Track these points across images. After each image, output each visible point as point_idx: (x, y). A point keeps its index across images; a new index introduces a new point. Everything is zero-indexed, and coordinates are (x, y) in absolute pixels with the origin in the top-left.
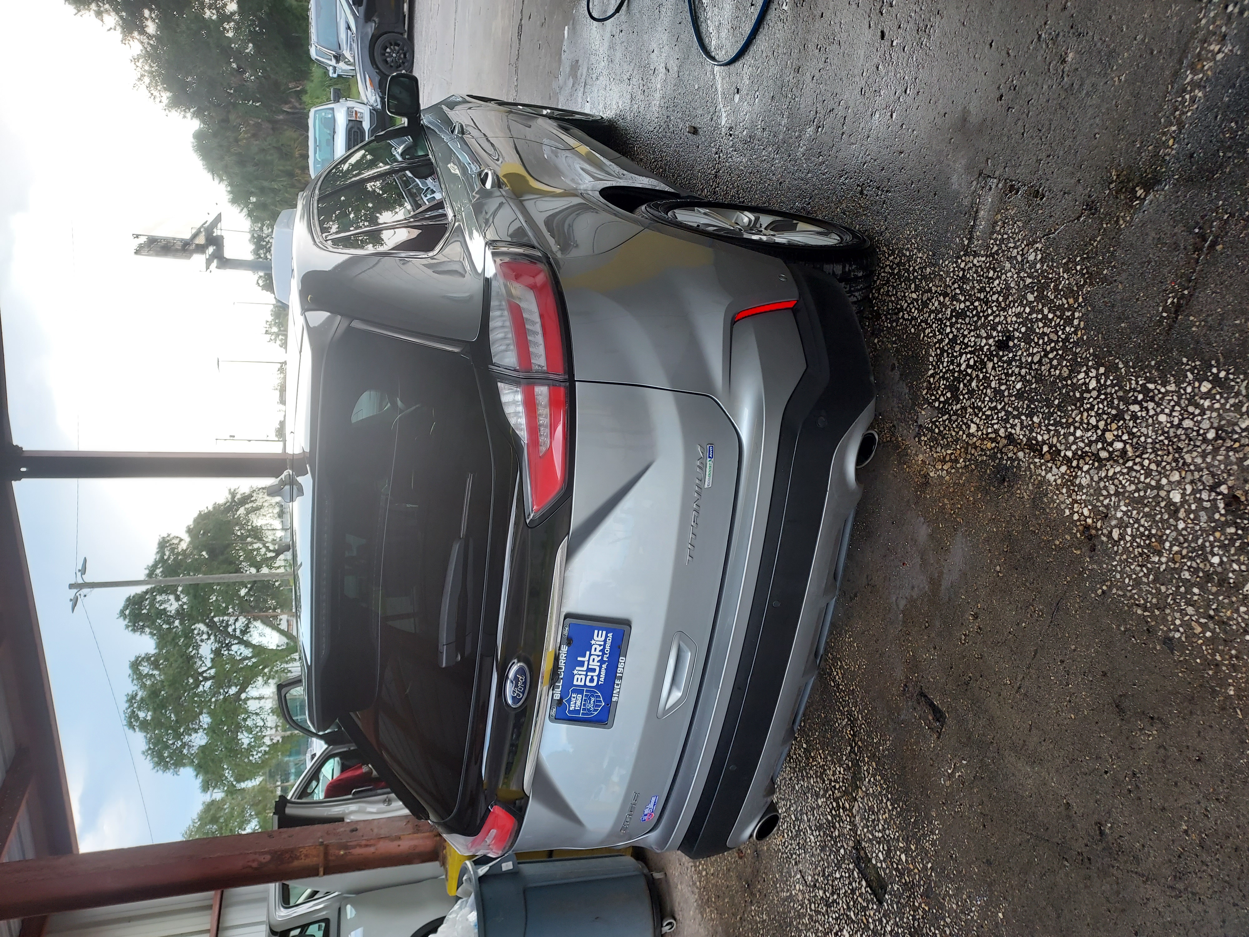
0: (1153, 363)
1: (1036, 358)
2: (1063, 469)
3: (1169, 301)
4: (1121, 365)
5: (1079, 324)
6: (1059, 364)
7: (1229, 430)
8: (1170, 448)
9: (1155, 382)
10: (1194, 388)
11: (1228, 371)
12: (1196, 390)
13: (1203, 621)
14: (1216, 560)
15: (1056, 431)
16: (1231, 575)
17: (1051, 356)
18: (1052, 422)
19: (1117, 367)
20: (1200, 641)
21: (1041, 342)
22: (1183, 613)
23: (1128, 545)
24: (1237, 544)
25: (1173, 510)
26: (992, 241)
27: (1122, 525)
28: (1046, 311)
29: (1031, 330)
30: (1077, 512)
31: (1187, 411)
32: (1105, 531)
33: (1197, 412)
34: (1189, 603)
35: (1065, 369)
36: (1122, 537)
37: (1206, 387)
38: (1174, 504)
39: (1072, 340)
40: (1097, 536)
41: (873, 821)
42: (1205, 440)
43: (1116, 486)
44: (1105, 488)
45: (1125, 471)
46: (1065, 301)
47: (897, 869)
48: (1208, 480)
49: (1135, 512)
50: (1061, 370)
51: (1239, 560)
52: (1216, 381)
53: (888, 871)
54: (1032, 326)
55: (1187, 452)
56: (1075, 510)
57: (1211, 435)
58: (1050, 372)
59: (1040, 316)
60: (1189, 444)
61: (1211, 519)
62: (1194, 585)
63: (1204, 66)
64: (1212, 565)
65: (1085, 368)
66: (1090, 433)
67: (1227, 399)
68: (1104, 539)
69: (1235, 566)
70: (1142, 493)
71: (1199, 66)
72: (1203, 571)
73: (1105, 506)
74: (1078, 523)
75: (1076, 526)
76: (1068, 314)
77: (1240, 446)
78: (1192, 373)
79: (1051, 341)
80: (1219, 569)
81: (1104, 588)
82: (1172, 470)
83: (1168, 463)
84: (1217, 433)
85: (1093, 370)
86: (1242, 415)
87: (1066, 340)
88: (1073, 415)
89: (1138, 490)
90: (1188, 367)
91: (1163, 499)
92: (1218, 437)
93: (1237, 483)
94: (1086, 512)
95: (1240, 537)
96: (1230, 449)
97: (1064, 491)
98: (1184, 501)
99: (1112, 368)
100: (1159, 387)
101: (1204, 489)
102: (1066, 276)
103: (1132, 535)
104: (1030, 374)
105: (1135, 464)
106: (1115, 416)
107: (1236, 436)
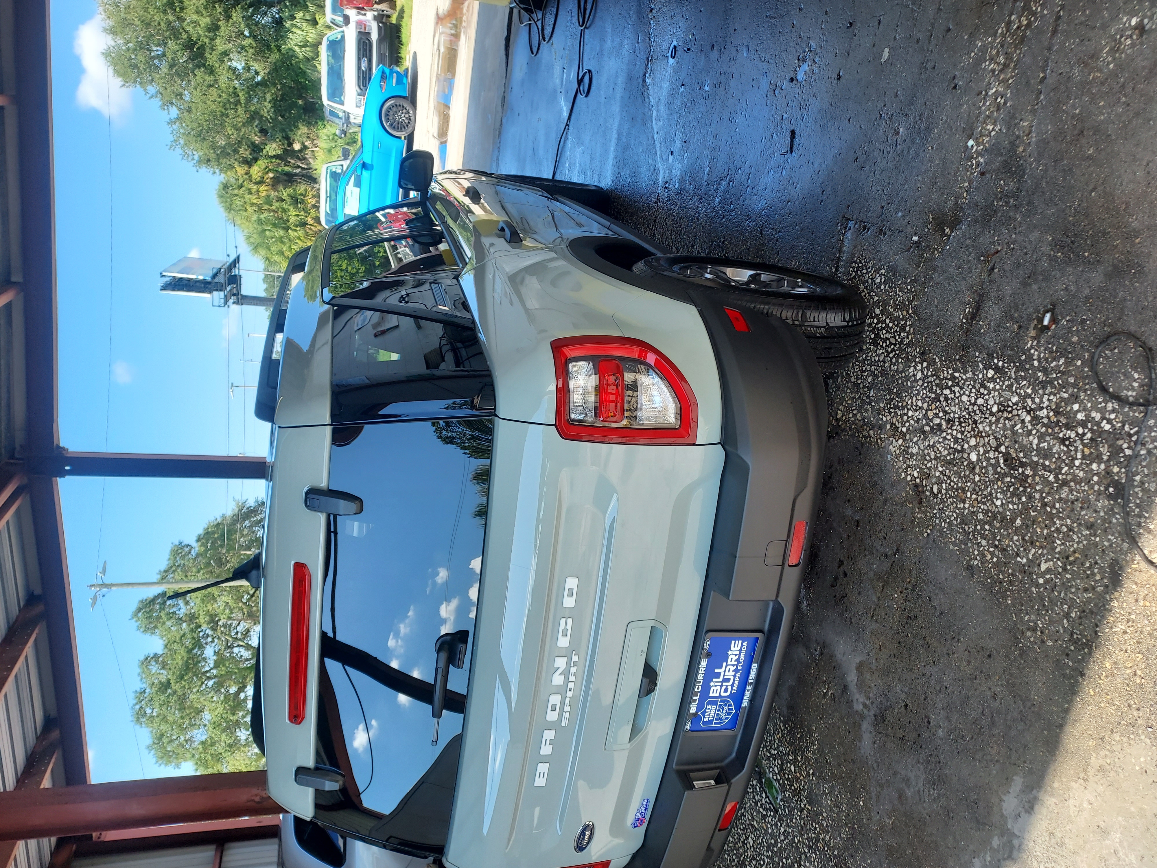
0: (957, 357)
1: (881, 358)
2: (900, 442)
3: (967, 310)
4: (937, 360)
5: (910, 330)
6: (897, 361)
7: (1006, 404)
8: (970, 420)
9: (960, 371)
10: (983, 374)
11: (1003, 361)
12: (985, 376)
13: (991, 549)
14: (998, 503)
15: (895, 412)
16: (1008, 513)
17: (891, 355)
18: (892, 406)
19: (935, 361)
20: (990, 565)
21: (884, 345)
22: (979, 545)
23: (944, 496)
24: (1011, 490)
25: (972, 467)
26: (851, 269)
27: (939, 482)
28: (888, 321)
29: (877, 336)
30: (910, 475)
31: (979, 392)
32: (928, 488)
33: (986, 392)
34: (983, 537)
35: (901, 365)
36: (940, 491)
37: (991, 373)
38: (972, 463)
39: (905, 343)
40: (923, 492)
41: (770, 742)
42: (992, 414)
43: (935, 452)
44: (928, 454)
45: (941, 440)
46: (900, 313)
47: (788, 779)
48: (993, 443)
49: (948, 471)
50: (897, 366)
51: (1012, 501)
52: (997, 369)
53: (781, 782)
54: (878, 333)
55: (980, 423)
56: (909, 473)
57: (995, 409)
58: (890, 369)
59: (884, 325)
60: (981, 417)
61: (996, 472)
62: (985, 523)
63: (983, 140)
64: (996, 507)
65: (913, 364)
66: (918, 413)
67: (1003, 382)
68: (928, 493)
69: (1011, 506)
70: (952, 457)
71: (981, 140)
72: (991, 512)
73: (928, 468)
74: (910, 483)
75: (909, 485)
76: (902, 323)
77: (1013, 416)
78: (982, 363)
79: (891, 344)
80: (1001, 510)
81: (929, 531)
82: (971, 437)
83: (969, 432)
84: (998, 407)
85: (919, 365)
86: (1013, 393)
87: (901, 343)
88: (906, 400)
89: (949, 454)
90: (979, 359)
91: (966, 460)
92: (999, 411)
93: (1011, 443)
94: (916, 474)
95: (1013, 484)
96: (1006, 418)
97: (901, 459)
98: (979, 460)
99: (932, 363)
100: (961, 375)
101: (991, 449)
102: (901, 294)
103: (946, 490)
104: (877, 370)
105: (947, 434)
106: (934, 398)
107: (1010, 409)
